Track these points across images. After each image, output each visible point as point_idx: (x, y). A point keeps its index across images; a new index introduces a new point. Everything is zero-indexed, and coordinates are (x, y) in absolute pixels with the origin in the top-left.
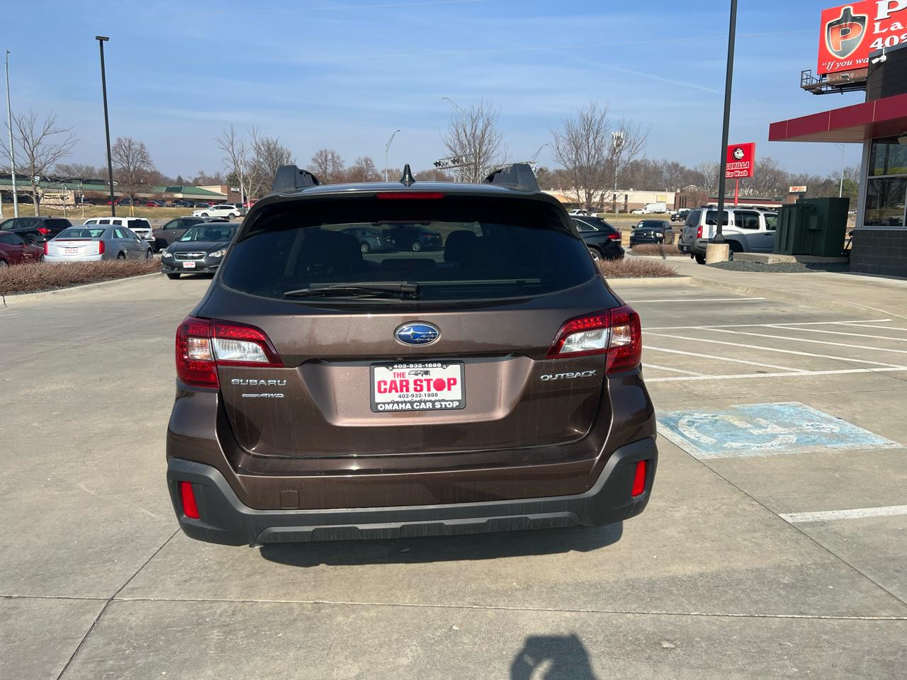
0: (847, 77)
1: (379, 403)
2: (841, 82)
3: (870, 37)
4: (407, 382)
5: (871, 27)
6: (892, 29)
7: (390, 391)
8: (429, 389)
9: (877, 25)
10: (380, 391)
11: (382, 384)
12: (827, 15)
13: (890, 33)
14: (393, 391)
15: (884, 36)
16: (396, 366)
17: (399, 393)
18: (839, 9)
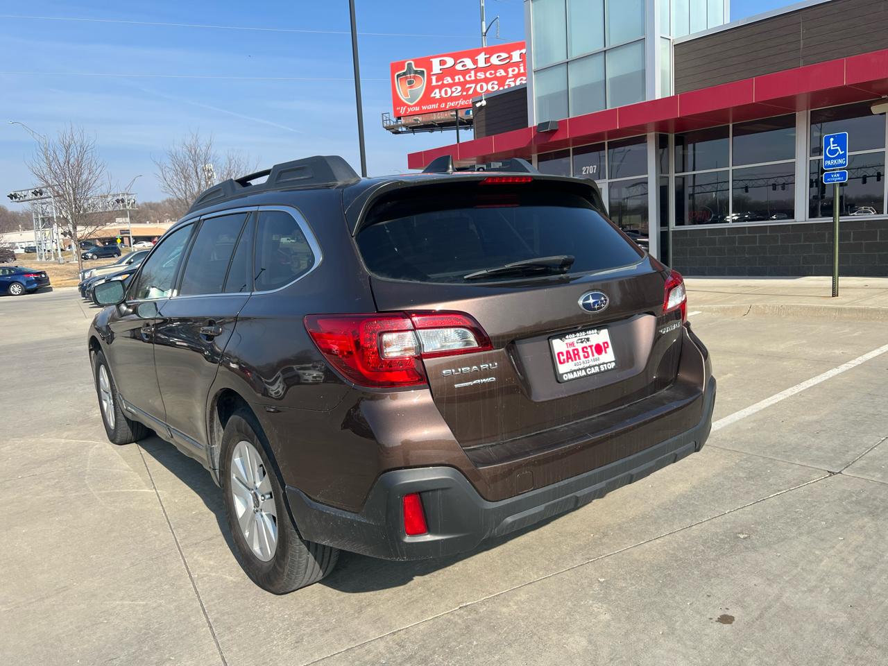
0: (418, 120)
1: (563, 374)
2: (413, 124)
3: (430, 88)
4: (577, 350)
5: (429, 81)
6: (445, 82)
7: (568, 362)
8: (593, 355)
9: (434, 78)
10: (561, 363)
11: (561, 355)
12: (396, 67)
13: (443, 86)
14: (570, 360)
15: (440, 87)
16: (567, 337)
17: (575, 362)
18: (404, 62)
